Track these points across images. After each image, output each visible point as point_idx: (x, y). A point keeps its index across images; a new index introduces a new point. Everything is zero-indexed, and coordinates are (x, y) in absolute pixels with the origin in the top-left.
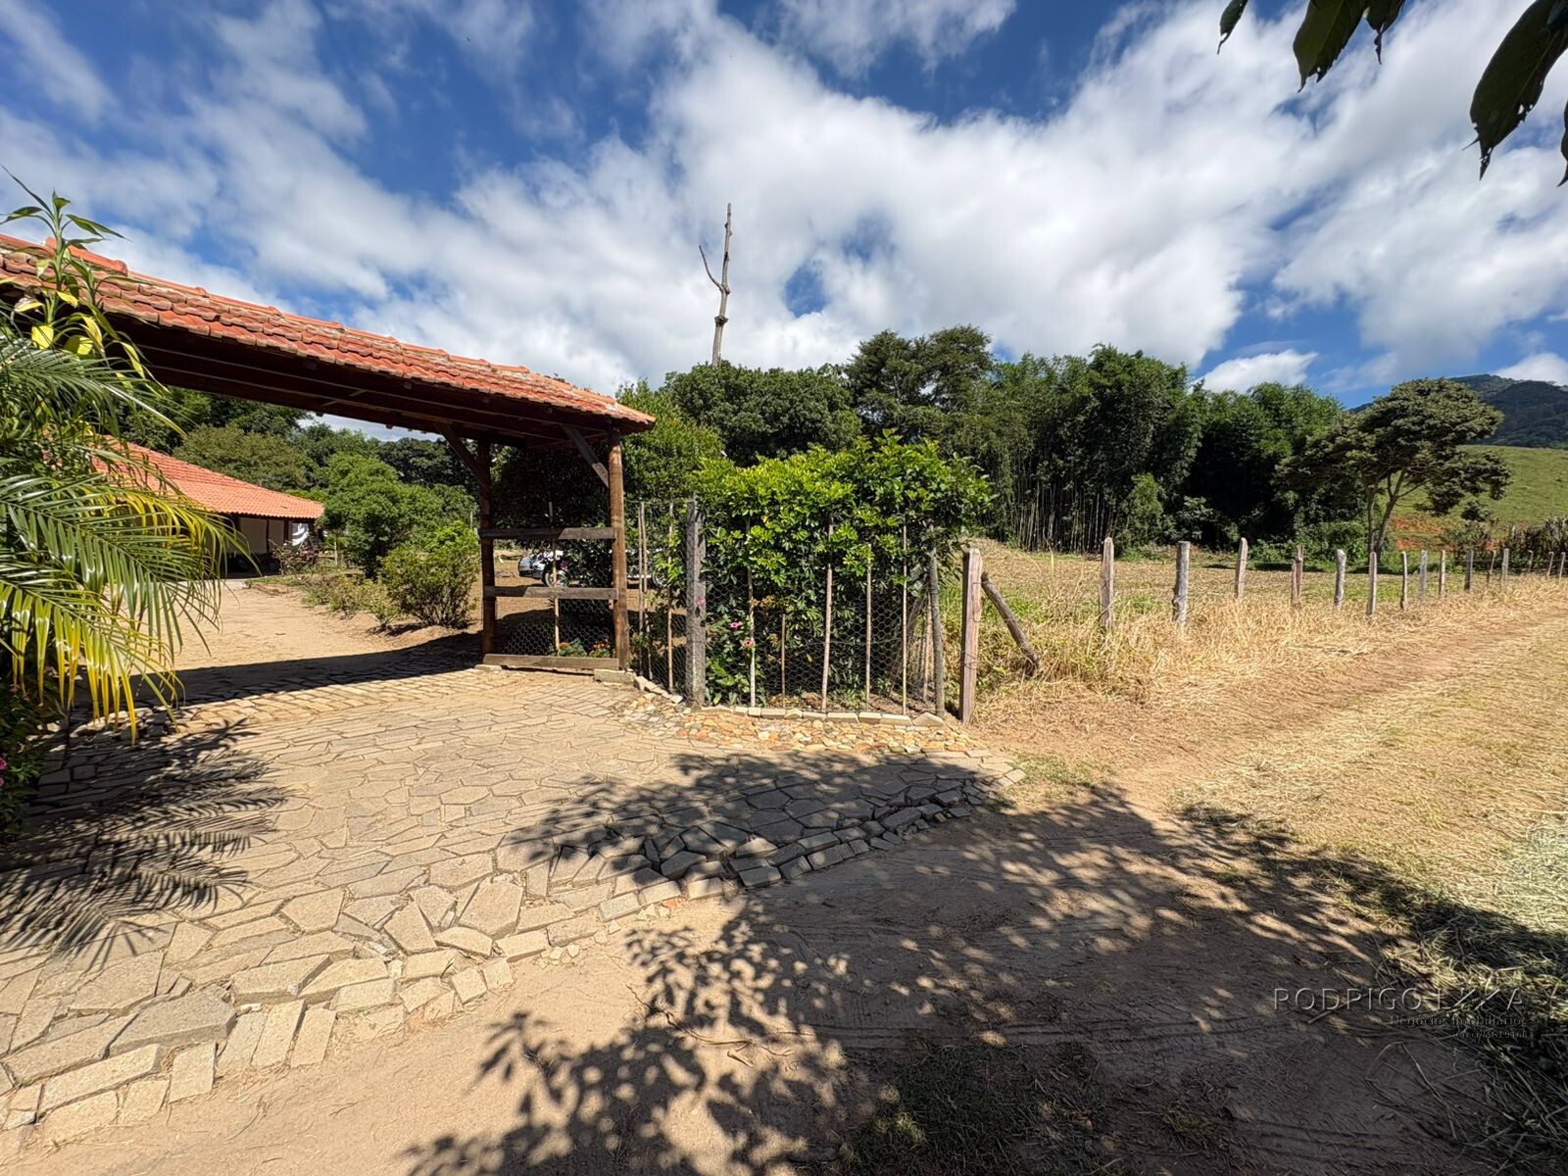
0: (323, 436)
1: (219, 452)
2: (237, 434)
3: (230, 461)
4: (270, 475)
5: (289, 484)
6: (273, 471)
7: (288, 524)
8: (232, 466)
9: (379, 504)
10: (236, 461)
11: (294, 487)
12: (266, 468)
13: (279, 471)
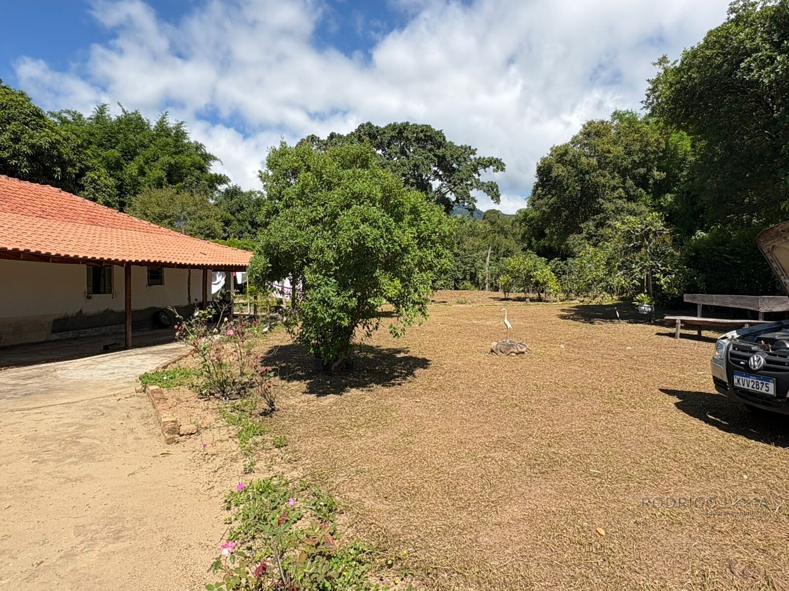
0: (236, 194)
1: (157, 210)
2: (171, 193)
3: (166, 217)
4: (195, 228)
5: (210, 235)
6: (197, 225)
7: (207, 271)
8: (166, 221)
9: (373, 223)
10: (170, 217)
11: (213, 238)
12: (192, 222)
13: (202, 224)
